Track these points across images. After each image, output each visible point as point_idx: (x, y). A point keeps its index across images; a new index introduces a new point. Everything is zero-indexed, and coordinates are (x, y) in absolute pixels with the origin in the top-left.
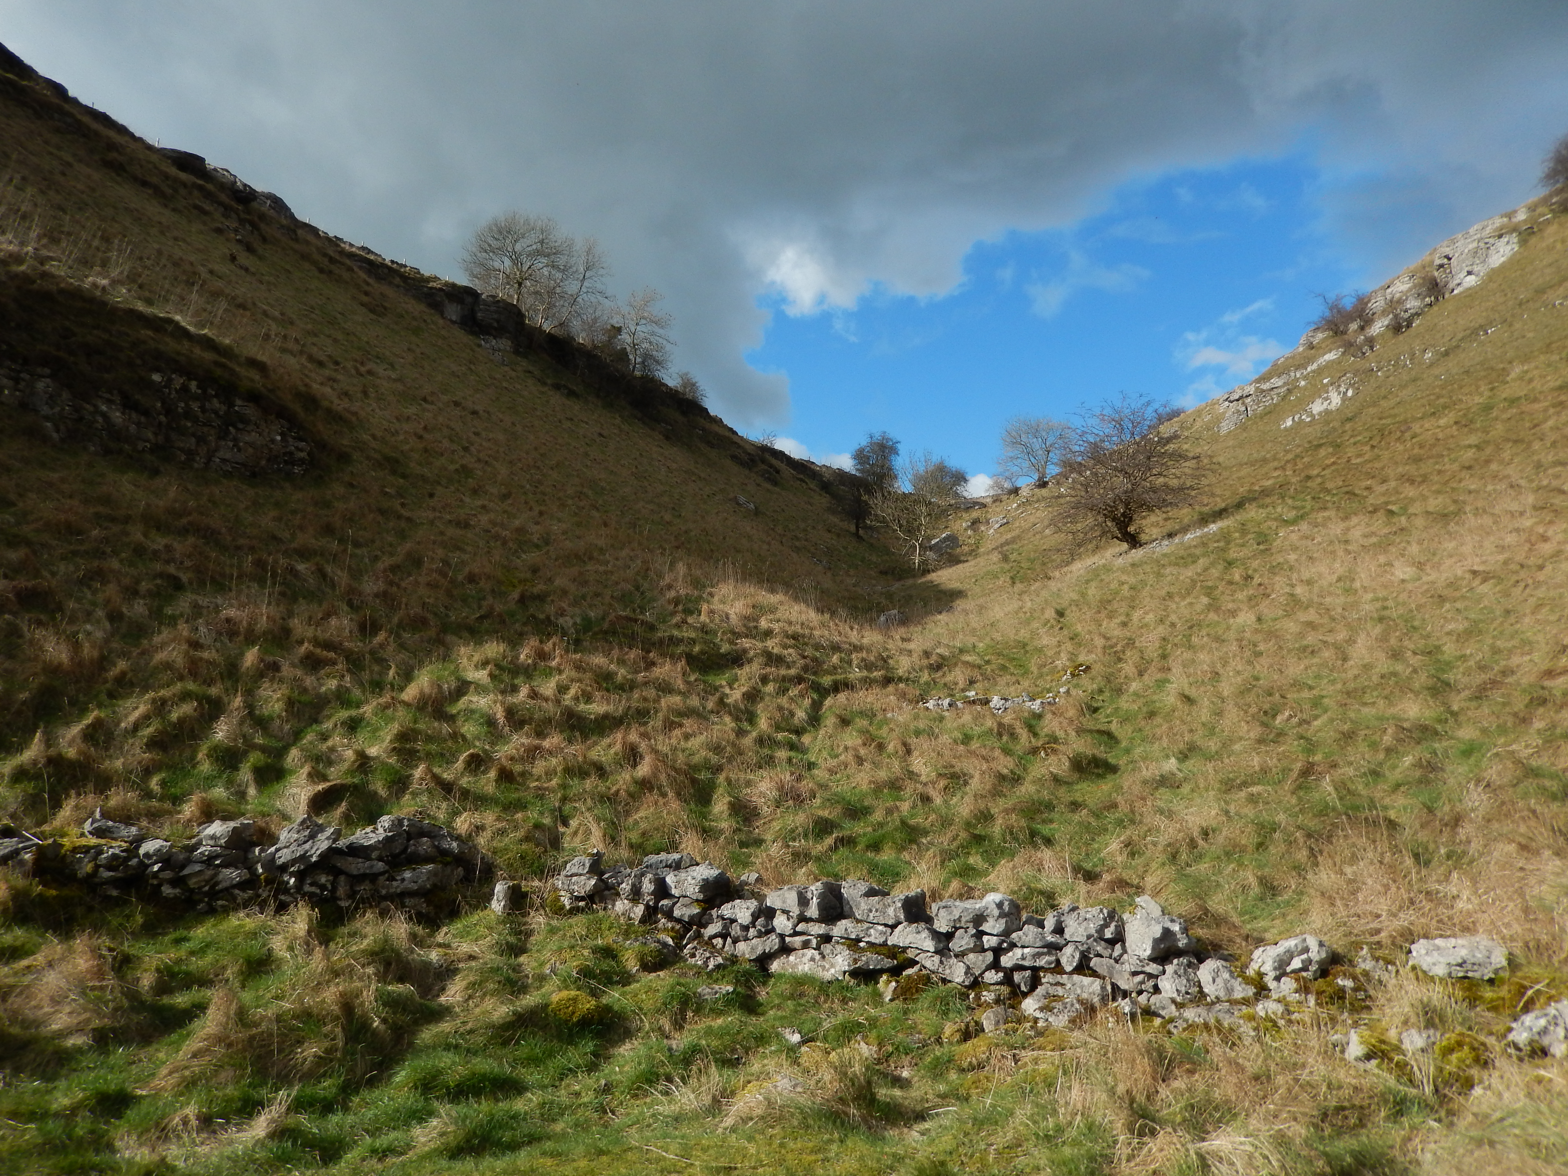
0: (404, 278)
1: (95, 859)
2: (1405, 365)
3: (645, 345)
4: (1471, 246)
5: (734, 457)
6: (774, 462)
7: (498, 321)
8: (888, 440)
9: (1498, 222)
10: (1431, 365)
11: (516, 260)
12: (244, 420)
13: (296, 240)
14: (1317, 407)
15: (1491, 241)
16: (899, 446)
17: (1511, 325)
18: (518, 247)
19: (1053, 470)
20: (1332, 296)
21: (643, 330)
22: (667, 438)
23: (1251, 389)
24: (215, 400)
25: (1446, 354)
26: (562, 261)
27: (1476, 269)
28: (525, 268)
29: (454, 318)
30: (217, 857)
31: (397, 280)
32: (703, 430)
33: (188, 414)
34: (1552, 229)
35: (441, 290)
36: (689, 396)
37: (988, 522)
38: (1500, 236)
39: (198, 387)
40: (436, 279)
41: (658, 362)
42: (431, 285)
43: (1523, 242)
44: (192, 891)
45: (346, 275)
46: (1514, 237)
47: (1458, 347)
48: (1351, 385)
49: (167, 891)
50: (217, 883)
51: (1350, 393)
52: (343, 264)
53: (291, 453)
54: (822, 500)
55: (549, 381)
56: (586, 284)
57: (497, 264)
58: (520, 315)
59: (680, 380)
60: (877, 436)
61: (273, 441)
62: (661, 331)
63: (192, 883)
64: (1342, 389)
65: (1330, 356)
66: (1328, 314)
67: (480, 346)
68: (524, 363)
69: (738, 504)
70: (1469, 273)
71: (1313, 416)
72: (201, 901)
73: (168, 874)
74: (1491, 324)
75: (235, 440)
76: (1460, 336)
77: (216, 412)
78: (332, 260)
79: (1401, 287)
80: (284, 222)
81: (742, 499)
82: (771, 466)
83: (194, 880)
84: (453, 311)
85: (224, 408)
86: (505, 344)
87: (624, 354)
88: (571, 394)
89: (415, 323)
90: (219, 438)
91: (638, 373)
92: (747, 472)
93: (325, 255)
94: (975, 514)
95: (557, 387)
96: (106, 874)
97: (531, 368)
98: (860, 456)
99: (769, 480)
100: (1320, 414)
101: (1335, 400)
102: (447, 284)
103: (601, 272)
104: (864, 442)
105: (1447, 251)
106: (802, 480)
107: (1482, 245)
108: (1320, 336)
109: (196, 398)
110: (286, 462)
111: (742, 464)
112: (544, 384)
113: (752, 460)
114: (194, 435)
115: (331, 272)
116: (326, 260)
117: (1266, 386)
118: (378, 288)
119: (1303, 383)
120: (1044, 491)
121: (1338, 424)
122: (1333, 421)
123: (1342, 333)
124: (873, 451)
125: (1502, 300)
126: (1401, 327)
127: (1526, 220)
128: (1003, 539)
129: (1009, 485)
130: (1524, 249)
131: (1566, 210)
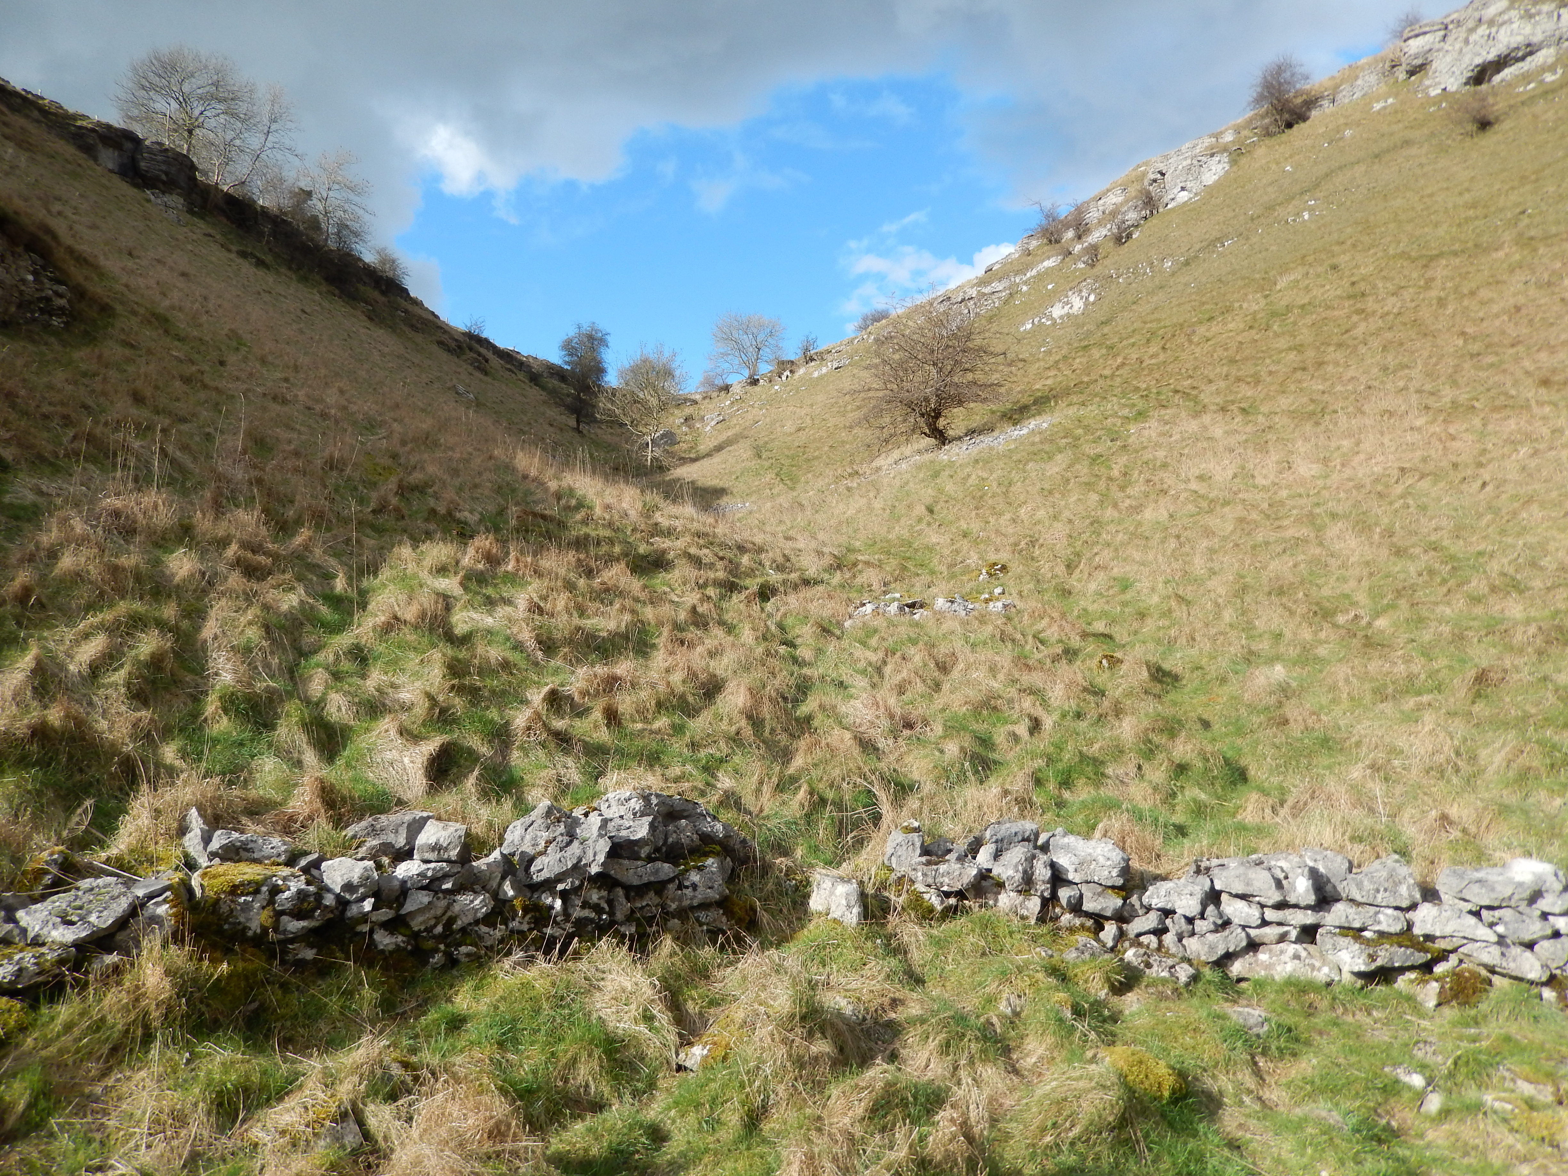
1: (271, 902)
2: (1145, 273)
3: (340, 213)
4: (1185, 163)
5: (441, 343)
6: (483, 351)
7: (166, 174)
8: (597, 331)
9: (1208, 141)
10: (1173, 274)
11: (184, 101)
14: (1057, 311)
15: (1204, 159)
16: (608, 338)
17: (1247, 239)
18: (186, 88)
19: (764, 368)
20: (1047, 205)
21: (335, 196)
22: (370, 319)
23: (973, 292)
25: (1187, 263)
26: (242, 107)
27: (1189, 185)
28: (197, 112)
29: (110, 166)
30: (446, 876)
31: (36, 114)
32: (406, 311)
34: (1261, 151)
35: (92, 130)
36: (390, 274)
37: (702, 418)
38: (1212, 155)
40: (84, 117)
41: (356, 234)
42: (79, 123)
43: (1233, 162)
44: (416, 935)
46: (1225, 157)
47: (1196, 257)
48: (1093, 290)
49: (385, 940)
50: (452, 920)
51: (1092, 298)
53: (48, 299)
54: (535, 394)
55: (234, 248)
56: (270, 137)
58: (193, 167)
59: (377, 257)
60: (586, 328)
61: (23, 281)
62: (357, 199)
63: (417, 924)
64: (1084, 294)
65: (1049, 263)
66: (1044, 222)
67: (148, 201)
68: (202, 225)
69: (457, 393)
70: (1183, 189)
71: (1052, 319)
72: (437, 950)
73: (385, 914)
74: (1227, 237)
76: (1197, 247)
79: (1114, 199)
81: (461, 388)
82: (480, 354)
83: (420, 919)
84: (109, 157)
86: (176, 200)
87: (315, 224)
88: (261, 263)
89: (70, 166)
91: (332, 244)
92: (456, 360)
94: (688, 410)
95: (243, 255)
96: (294, 926)
97: (211, 231)
98: (568, 347)
99: (477, 368)
100: (1061, 317)
101: (1077, 304)
102: (99, 124)
104: (572, 332)
105: (1162, 167)
106: (510, 370)
107: (1195, 162)
108: (1034, 243)
110: (41, 309)
111: (449, 350)
112: (230, 250)
113: (460, 347)
117: (987, 290)
119: (1025, 288)
120: (757, 389)
121: (1092, 327)
122: (1083, 325)
123: (1057, 242)
124: (581, 342)
125: (1231, 214)
126: (1121, 238)
127: (1233, 142)
128: (723, 437)
129: (719, 382)
130: (1235, 168)
131: (1268, 134)
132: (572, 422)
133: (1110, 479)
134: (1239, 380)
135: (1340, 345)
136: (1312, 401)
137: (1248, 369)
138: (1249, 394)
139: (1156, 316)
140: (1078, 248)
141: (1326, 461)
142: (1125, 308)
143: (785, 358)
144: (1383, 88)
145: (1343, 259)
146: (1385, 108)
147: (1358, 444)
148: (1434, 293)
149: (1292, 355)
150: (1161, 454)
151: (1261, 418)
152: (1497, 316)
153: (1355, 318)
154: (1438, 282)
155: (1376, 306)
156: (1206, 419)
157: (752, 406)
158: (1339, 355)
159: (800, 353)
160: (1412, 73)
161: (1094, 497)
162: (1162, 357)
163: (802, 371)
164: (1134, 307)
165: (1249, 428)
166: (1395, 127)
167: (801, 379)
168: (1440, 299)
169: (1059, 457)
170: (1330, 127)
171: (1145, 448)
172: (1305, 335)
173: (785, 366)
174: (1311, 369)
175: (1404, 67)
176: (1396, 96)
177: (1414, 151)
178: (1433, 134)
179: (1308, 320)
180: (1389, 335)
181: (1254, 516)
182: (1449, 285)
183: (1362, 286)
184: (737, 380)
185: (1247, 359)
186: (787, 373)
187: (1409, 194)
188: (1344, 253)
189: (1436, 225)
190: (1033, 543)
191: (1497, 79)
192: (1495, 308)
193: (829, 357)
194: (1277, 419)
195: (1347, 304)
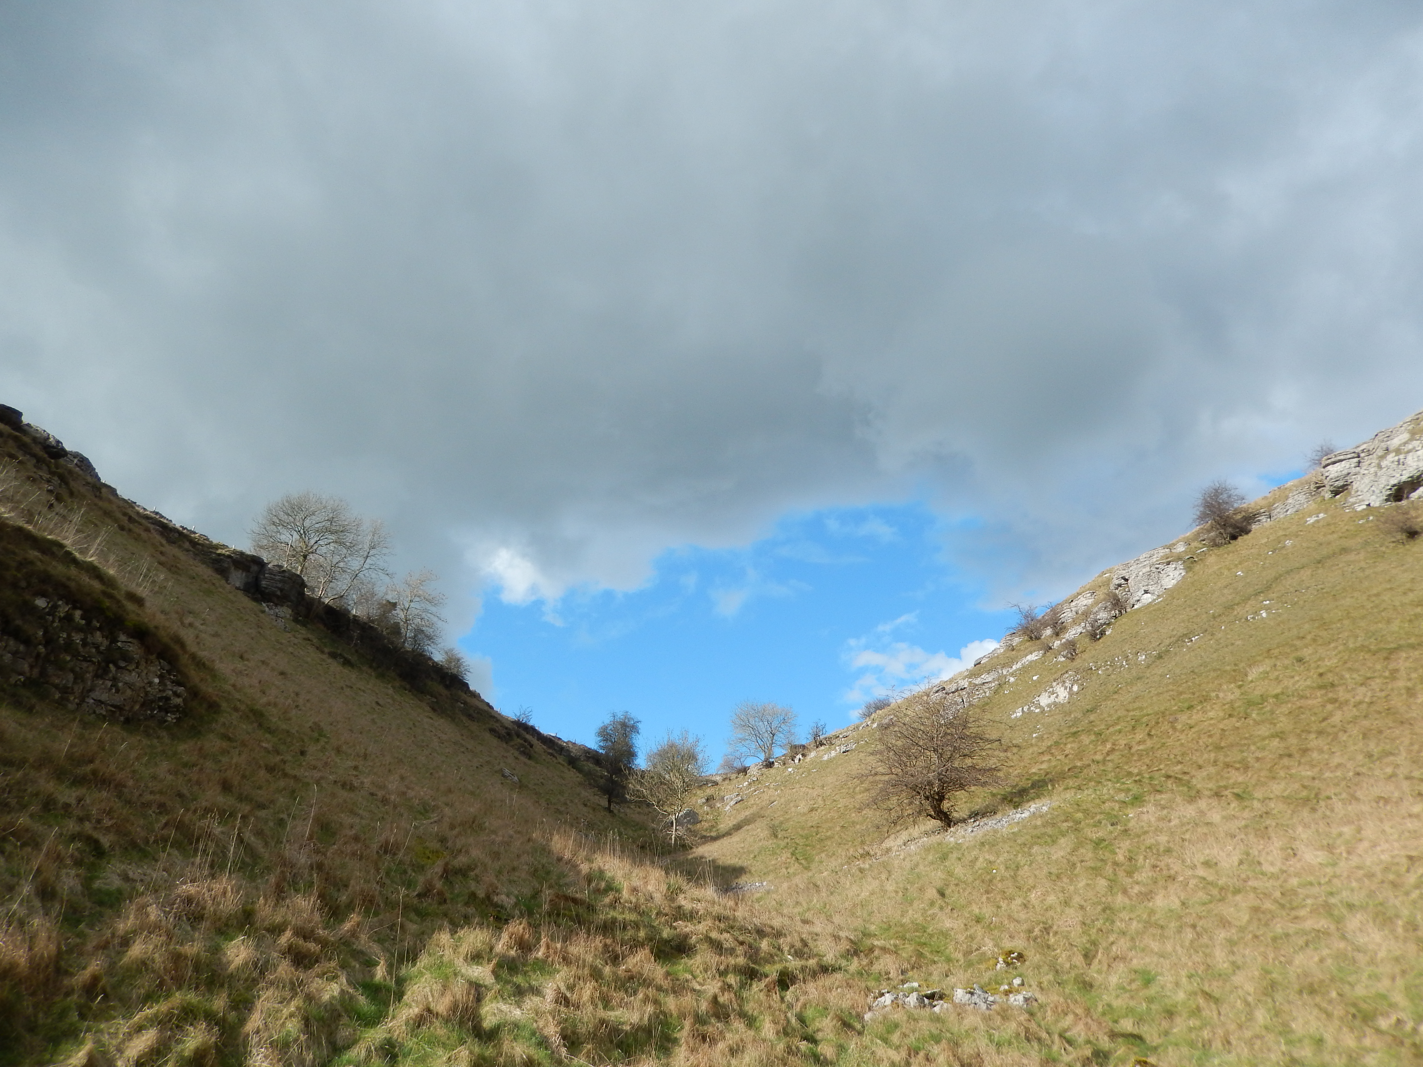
0: (194, 543)
2: (1122, 666)
3: (418, 621)
4: (1144, 570)
5: (492, 731)
6: (529, 737)
7: (281, 590)
8: (630, 719)
9: (1162, 552)
10: (1148, 667)
11: (304, 534)
12: (126, 657)
13: (100, 498)
14: (1044, 700)
15: (1161, 566)
16: (640, 725)
17: (1213, 634)
18: (307, 523)
19: (778, 752)
20: (1025, 606)
21: (416, 607)
22: (434, 710)
23: (965, 683)
24: (98, 633)
25: (1160, 657)
26: (349, 538)
27: (1151, 588)
28: (312, 542)
29: (238, 584)
31: (187, 545)
32: (465, 703)
33: (69, 646)
34: (1211, 559)
35: (229, 557)
36: (455, 671)
37: (722, 799)
38: (1168, 563)
39: (82, 618)
40: (224, 547)
41: (430, 638)
42: (220, 551)
43: (1188, 569)
45: (144, 535)
46: (1180, 565)
47: (1167, 651)
48: (1076, 682)
51: (1075, 688)
52: (140, 524)
53: (167, 699)
54: (572, 776)
55: (326, 650)
56: (368, 560)
57: (283, 538)
58: (303, 585)
59: (445, 656)
60: (620, 716)
61: (150, 683)
62: (433, 609)
64: (1068, 684)
65: (1032, 657)
66: (1024, 622)
67: (263, 612)
68: (303, 631)
69: (503, 776)
70: (1146, 592)
71: (1040, 707)
74: (1193, 633)
75: (115, 679)
76: (1167, 642)
77: (97, 647)
78: (131, 519)
79: (1084, 601)
80: (89, 479)
81: (507, 772)
82: (526, 740)
84: (238, 578)
85: (106, 643)
86: (285, 611)
87: (396, 629)
88: (347, 663)
89: (206, 586)
90: (97, 676)
91: (408, 646)
92: (505, 745)
93: (125, 514)
94: (709, 791)
95: (333, 655)
97: (310, 636)
98: (604, 733)
99: (523, 753)
100: (1049, 706)
101: (1062, 694)
102: (235, 552)
103: (385, 551)
104: (607, 720)
105: (1124, 573)
106: (551, 754)
107: (1154, 570)
108: (1016, 640)
109: (79, 629)
110: (160, 707)
111: (499, 737)
112: (323, 652)
113: (509, 734)
114: (72, 670)
115: (130, 530)
116: (126, 518)
117: (978, 681)
118: (172, 550)
119: (1012, 679)
120: (772, 771)
121: (1079, 715)
122: (1070, 713)
123: (1038, 638)
124: (615, 729)
125: (1194, 613)
126: (1096, 634)
127: (1185, 552)
128: (741, 816)
129: (737, 764)
130: (1190, 574)
131: (1216, 545)
132: (605, 803)
133: (1116, 864)
134: (1227, 765)
135: (1320, 733)
136: (1305, 787)
137: (1234, 756)
138: (1240, 779)
139: (1137, 704)
140: (1057, 643)
141: (1330, 848)
142: (1107, 698)
143: (797, 743)
144: (1313, 506)
145: (1306, 653)
146: (1318, 521)
147: (1359, 830)
148: (1401, 684)
149: (1275, 742)
150: (1163, 839)
151: (1256, 804)
153: (1330, 707)
154: (1403, 673)
155: (1348, 696)
156: (1202, 804)
157: (768, 787)
158: (1321, 742)
159: (811, 738)
160: (1336, 492)
161: (1102, 883)
162: (1149, 743)
163: (813, 754)
164: (1116, 696)
165: (1246, 814)
166: (1331, 537)
167: (812, 762)
168: (1408, 689)
169: (1062, 841)
170: (1272, 538)
171: (1146, 833)
172: (1284, 723)
173: (798, 750)
174: (1297, 756)
175: (1328, 488)
176: (1326, 511)
177: (1352, 557)
178: (1366, 543)
179: (1285, 709)
180: (1366, 723)
181: (1268, 905)
182: (1414, 675)
183: (1330, 677)
184: (753, 763)
185: (1232, 745)
186: (800, 756)
187: (1355, 594)
188: (1306, 646)
189: (1389, 621)
190: (1047, 930)
191: (1414, 495)
193: (837, 742)
194: (1272, 805)
195: (1319, 693)
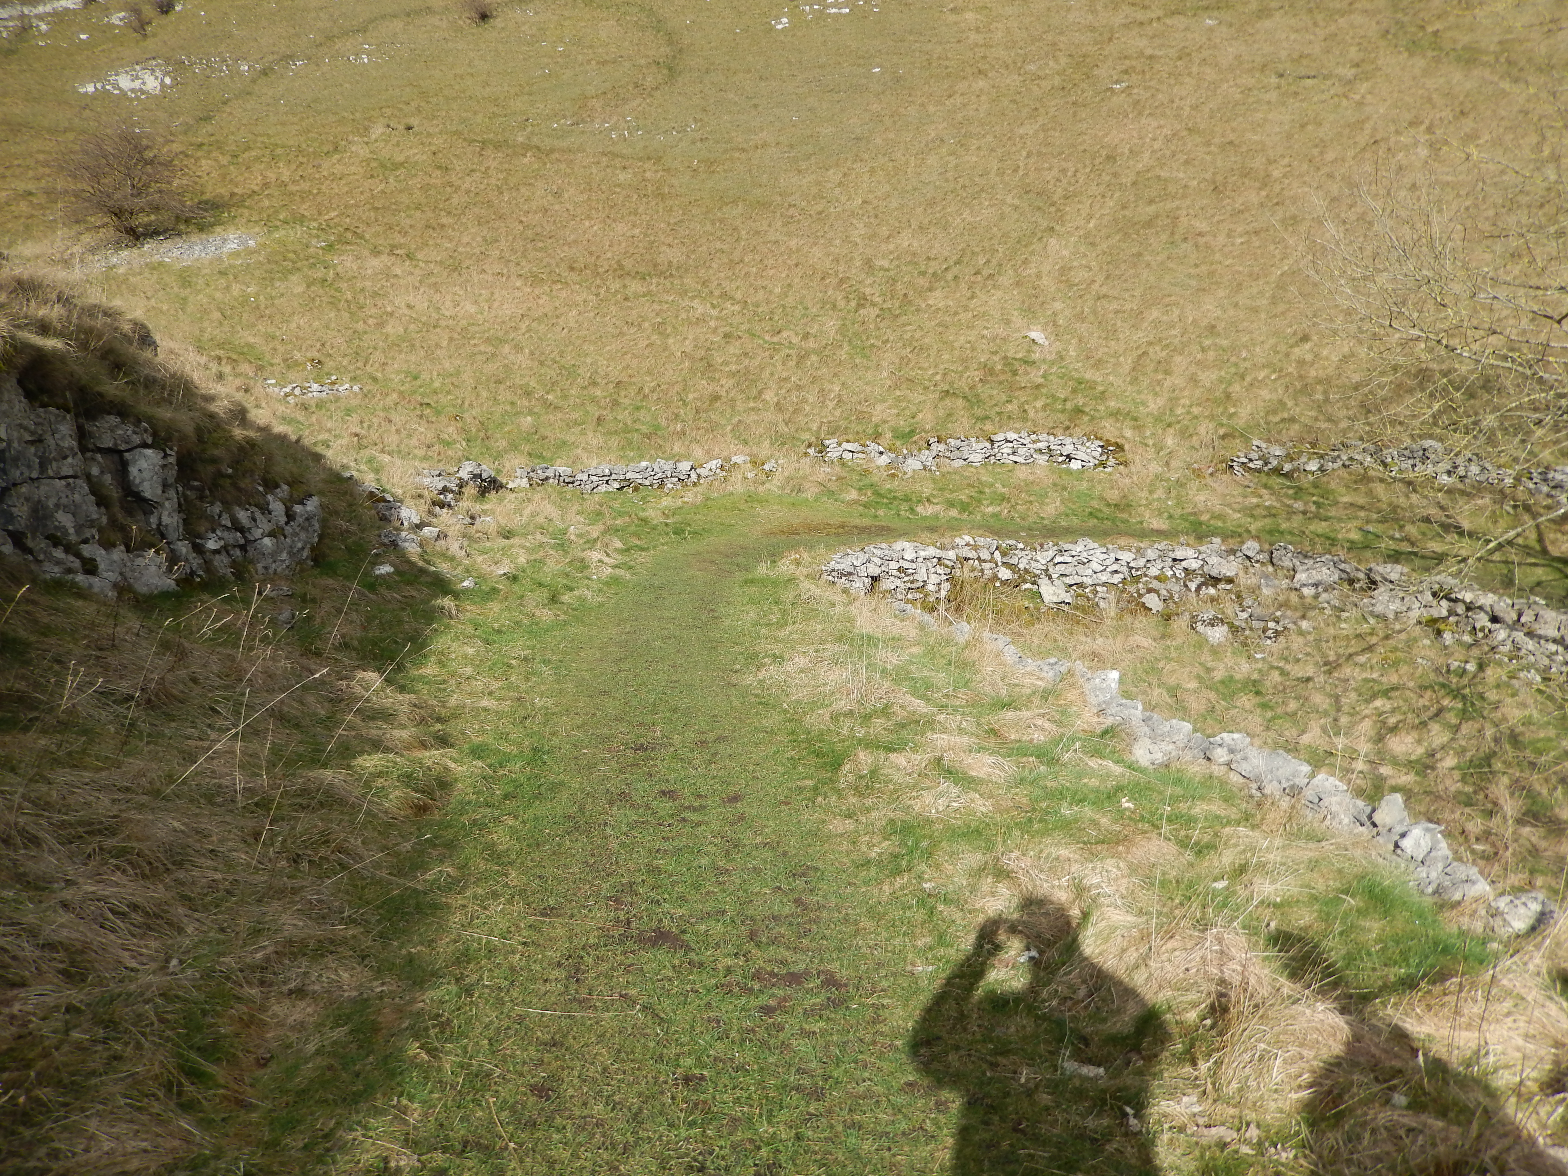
2: (221, 70)
10: (254, 80)
14: (125, 82)
17: (317, 65)
25: (265, 73)
47: (273, 69)
51: (169, 81)
64: (158, 74)
71: (121, 90)
74: (296, 55)
76: (269, 57)
100: (133, 91)
101: (150, 82)
121: (187, 119)
122: (174, 112)
125: (292, 31)
126: (162, 6)
133: (346, 300)
134: (388, 226)
136: (449, 256)
138: (404, 241)
141: (477, 303)
145: (414, 121)
148: (493, 181)
149: (418, 213)
150: (368, 284)
151: (421, 264)
152: (536, 212)
153: (448, 189)
154: (493, 172)
155: (459, 182)
156: (384, 258)
158: (450, 220)
161: (344, 314)
165: (417, 271)
168: (498, 188)
169: (294, 278)
171: (355, 277)
174: (437, 229)
178: (447, 9)
180: (477, 211)
181: (456, 336)
182: (501, 176)
187: (443, 68)
188: (412, 115)
192: (534, 205)
194: (432, 266)
195: (439, 172)
